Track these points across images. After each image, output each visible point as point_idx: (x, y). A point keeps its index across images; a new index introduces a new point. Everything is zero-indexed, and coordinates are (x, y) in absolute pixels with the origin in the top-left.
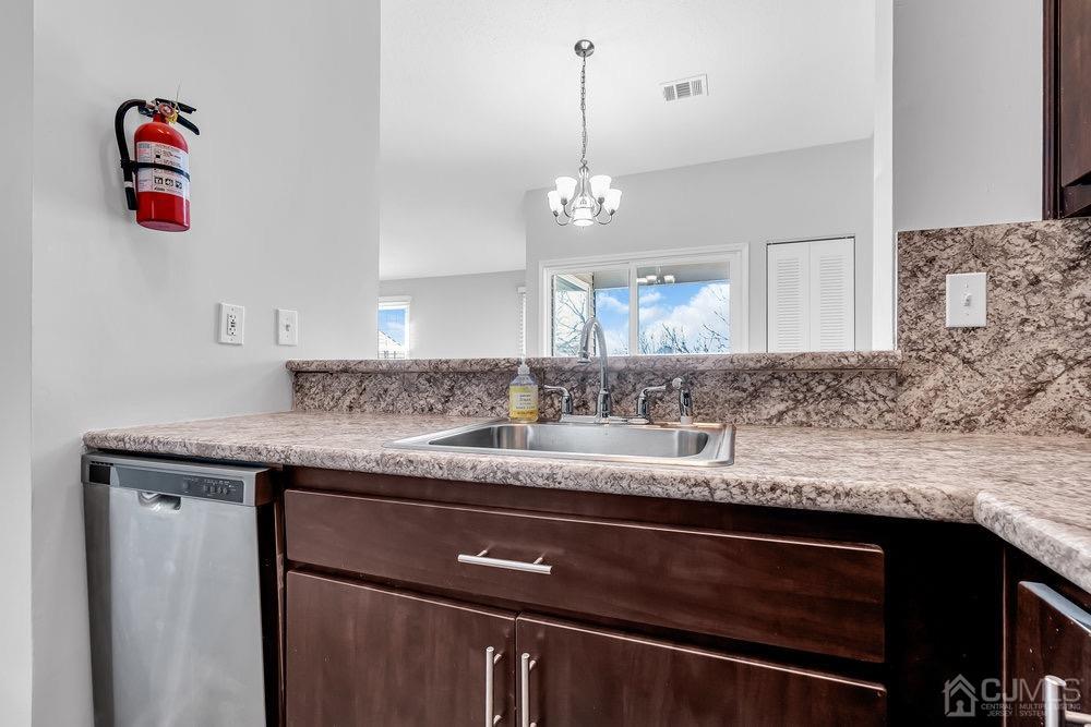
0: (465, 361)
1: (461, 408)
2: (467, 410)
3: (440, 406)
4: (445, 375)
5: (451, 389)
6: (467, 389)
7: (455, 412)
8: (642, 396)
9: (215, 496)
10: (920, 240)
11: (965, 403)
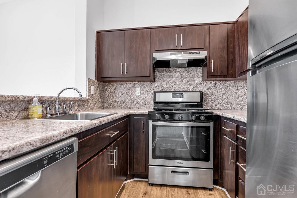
8: (64, 107)
9: (62, 157)
10: (89, 80)
11: (92, 105)
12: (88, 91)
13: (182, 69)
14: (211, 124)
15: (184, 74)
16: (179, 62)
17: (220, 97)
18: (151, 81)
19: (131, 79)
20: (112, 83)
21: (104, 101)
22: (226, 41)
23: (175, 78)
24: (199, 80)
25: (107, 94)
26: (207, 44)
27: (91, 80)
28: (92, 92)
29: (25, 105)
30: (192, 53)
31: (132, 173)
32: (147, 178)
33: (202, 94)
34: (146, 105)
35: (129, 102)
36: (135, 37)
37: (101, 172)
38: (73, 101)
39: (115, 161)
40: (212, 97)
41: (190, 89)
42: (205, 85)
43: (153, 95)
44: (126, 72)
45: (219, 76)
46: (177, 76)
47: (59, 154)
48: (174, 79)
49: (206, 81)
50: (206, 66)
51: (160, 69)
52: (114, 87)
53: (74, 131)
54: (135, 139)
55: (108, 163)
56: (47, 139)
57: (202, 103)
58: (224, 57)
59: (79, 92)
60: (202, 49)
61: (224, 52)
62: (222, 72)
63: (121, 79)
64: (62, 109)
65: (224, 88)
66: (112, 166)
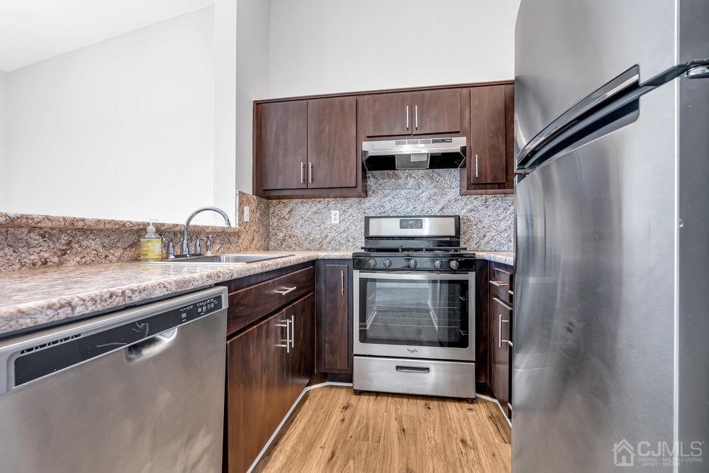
0: (99, 221)
1: (78, 259)
2: (84, 260)
3: (56, 259)
4: (61, 231)
5: (69, 243)
6: (85, 243)
7: (72, 263)
8: (198, 243)
9: (206, 313)
10: (241, 195)
11: (246, 243)
12: (239, 216)
13: (421, 172)
14: (471, 277)
15: (424, 183)
16: (413, 159)
17: (494, 227)
18: (360, 197)
19: (319, 192)
20: (284, 201)
21: (268, 236)
22: (503, 118)
23: (406, 191)
24: (453, 193)
25: (274, 221)
26: (466, 125)
27: (244, 194)
28: (246, 218)
29: (133, 238)
30: (438, 142)
31: (322, 370)
32: (351, 381)
33: (458, 219)
34: (350, 244)
35: (318, 236)
36: (328, 111)
37: (264, 355)
38: (213, 233)
39: (288, 341)
40: (480, 226)
41: (436, 211)
42: (466, 204)
43: (363, 224)
44: (312, 180)
45: (489, 186)
46: (410, 185)
47: (202, 307)
48: (403, 192)
49: (466, 195)
50: (464, 166)
51: (377, 173)
52: (288, 209)
53: (222, 276)
54: (328, 305)
55: (277, 343)
56: (185, 282)
57: (458, 238)
58: (499, 147)
59: (224, 215)
60: (456, 133)
61: (498, 139)
62: (495, 177)
63: (301, 192)
64: (193, 249)
65: (502, 209)
66: (284, 348)
